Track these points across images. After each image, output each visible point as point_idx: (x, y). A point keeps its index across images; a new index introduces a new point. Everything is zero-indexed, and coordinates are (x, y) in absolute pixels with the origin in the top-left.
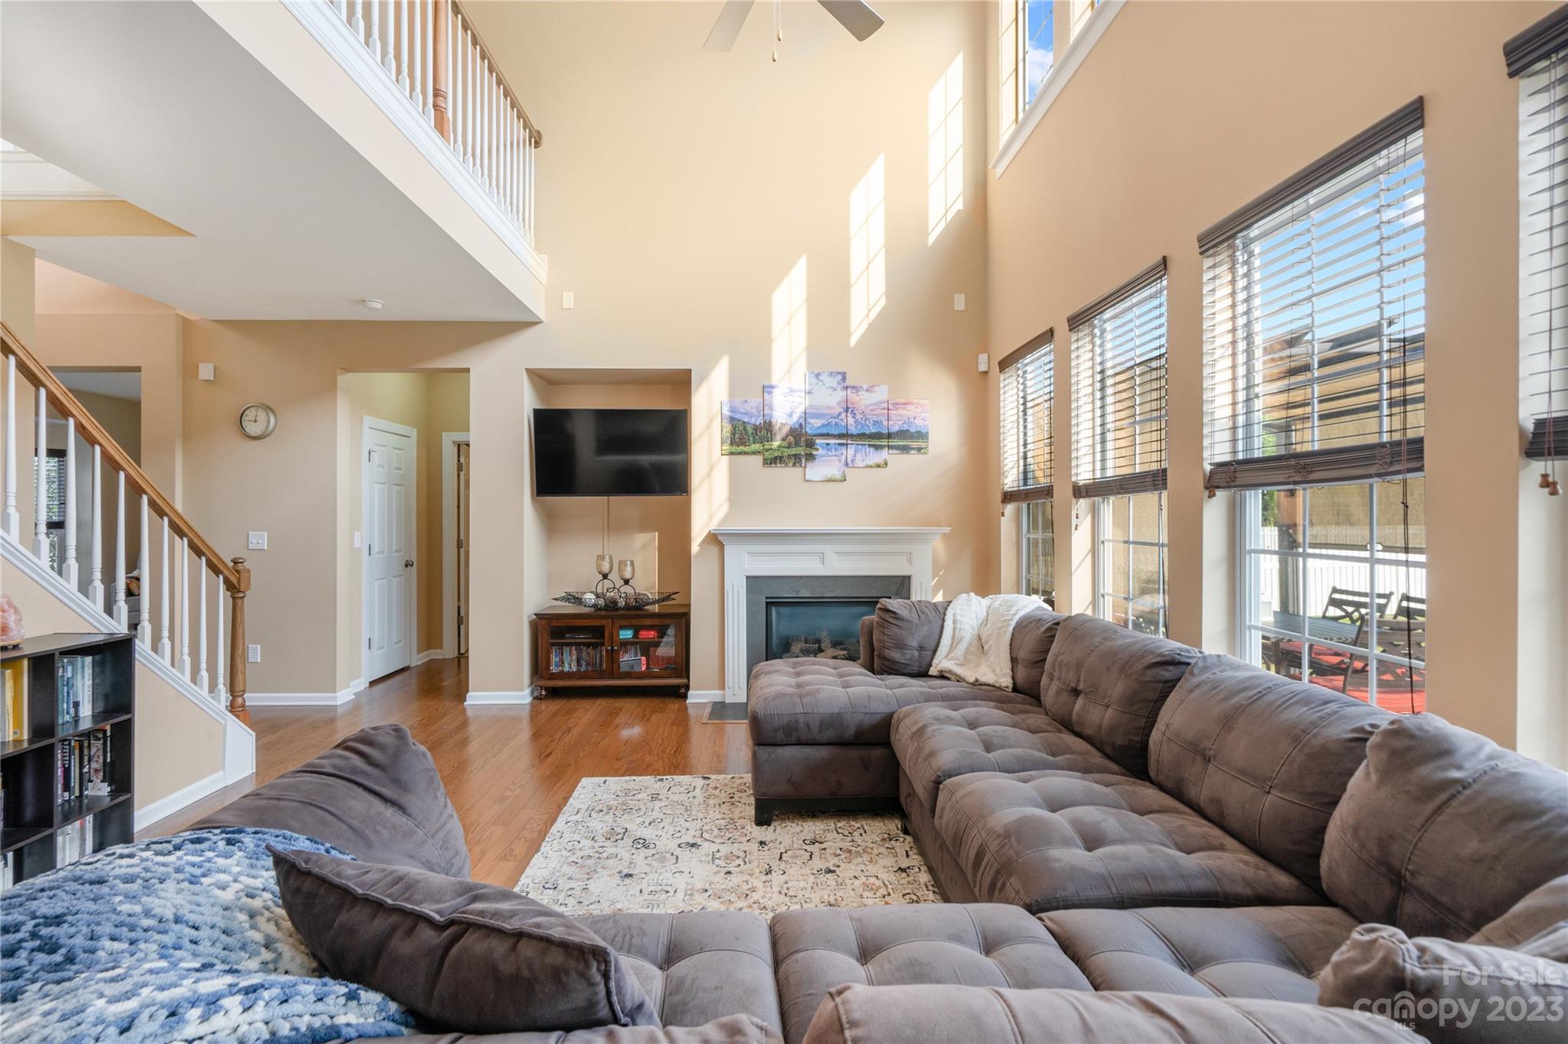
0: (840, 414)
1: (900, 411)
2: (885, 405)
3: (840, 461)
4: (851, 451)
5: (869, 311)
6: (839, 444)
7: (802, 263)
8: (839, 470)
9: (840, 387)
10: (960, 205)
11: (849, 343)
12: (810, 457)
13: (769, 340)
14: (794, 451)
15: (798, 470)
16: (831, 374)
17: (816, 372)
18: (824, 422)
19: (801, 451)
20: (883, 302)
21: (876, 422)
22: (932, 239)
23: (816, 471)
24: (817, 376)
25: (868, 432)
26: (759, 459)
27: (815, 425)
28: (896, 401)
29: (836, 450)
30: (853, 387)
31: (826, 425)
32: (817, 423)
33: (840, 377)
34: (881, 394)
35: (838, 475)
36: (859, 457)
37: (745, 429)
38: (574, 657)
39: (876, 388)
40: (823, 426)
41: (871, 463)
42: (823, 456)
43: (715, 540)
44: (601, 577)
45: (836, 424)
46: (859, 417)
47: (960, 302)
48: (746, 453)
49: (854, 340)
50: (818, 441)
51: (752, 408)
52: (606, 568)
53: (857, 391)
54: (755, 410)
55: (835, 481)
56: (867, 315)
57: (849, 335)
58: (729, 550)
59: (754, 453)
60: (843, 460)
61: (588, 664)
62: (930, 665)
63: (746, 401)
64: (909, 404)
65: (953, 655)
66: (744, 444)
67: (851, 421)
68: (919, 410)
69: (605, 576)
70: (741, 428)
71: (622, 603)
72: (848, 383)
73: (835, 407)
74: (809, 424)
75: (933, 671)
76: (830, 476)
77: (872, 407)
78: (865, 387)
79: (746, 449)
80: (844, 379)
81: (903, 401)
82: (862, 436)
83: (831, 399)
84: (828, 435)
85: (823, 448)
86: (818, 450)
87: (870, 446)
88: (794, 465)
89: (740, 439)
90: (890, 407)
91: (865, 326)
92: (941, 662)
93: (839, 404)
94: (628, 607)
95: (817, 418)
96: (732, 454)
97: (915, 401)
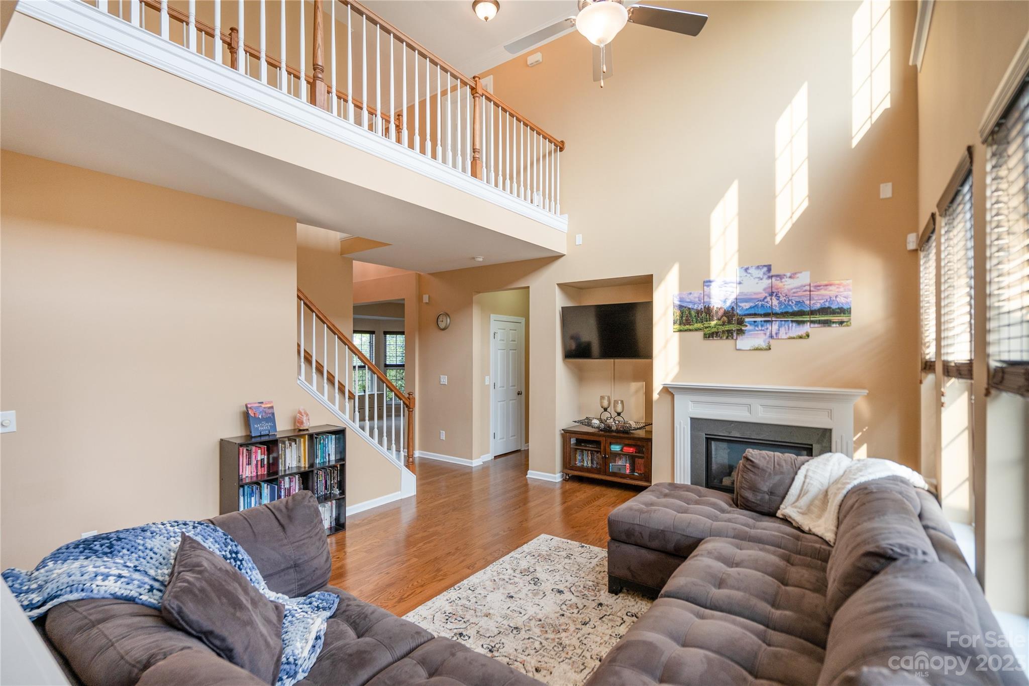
0: (765, 298)
1: (822, 292)
2: (808, 288)
3: (765, 334)
4: (775, 327)
5: (793, 213)
6: (765, 321)
7: (735, 186)
8: (764, 341)
9: (766, 277)
10: (887, 104)
11: (774, 242)
12: (740, 332)
13: (708, 249)
14: (727, 328)
15: (728, 343)
16: (758, 267)
17: (746, 267)
18: (752, 304)
19: (733, 327)
20: (806, 204)
21: (798, 303)
22: (855, 143)
23: (745, 342)
24: (746, 270)
25: (791, 311)
26: (700, 334)
27: (745, 308)
28: (818, 283)
29: (762, 326)
30: (777, 276)
31: (753, 307)
32: (746, 306)
33: (765, 269)
34: (804, 278)
35: (763, 345)
36: (782, 330)
37: (690, 313)
38: (590, 458)
39: (798, 275)
40: (751, 308)
41: (792, 335)
42: (750, 331)
43: (668, 391)
44: (603, 410)
45: (762, 306)
46: (782, 299)
47: (886, 191)
48: (690, 330)
49: (778, 239)
50: (747, 320)
51: (695, 298)
52: (606, 404)
53: (781, 279)
54: (697, 300)
55: (761, 349)
56: (791, 217)
57: (774, 235)
58: (678, 398)
59: (696, 330)
60: (768, 334)
61: (597, 463)
62: (778, 508)
63: (690, 294)
64: (831, 285)
65: (796, 504)
66: (689, 324)
67: (775, 302)
68: (842, 289)
69: (605, 410)
70: (687, 312)
71: (614, 428)
72: (773, 273)
73: (761, 293)
74: (740, 307)
75: (779, 514)
76: (756, 346)
77: (794, 290)
78: (788, 274)
79: (691, 327)
80: (769, 270)
81: (826, 283)
82: (785, 314)
83: (758, 286)
84: (755, 315)
85: (751, 324)
86: (746, 326)
87: (792, 321)
88: (727, 338)
89: (686, 320)
90: (812, 289)
91: (789, 226)
92: (787, 509)
93: (764, 290)
94: (617, 431)
95: (746, 302)
96: (680, 331)
97: (837, 282)
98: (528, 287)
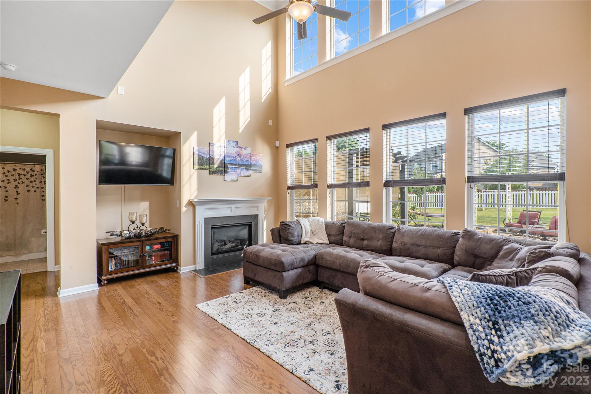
0: (236, 157)
1: (254, 157)
2: (250, 155)
3: (236, 174)
4: (239, 170)
5: (245, 121)
6: (236, 168)
7: (224, 99)
8: (236, 177)
9: (236, 147)
10: (270, 91)
11: (239, 132)
12: (226, 172)
13: (212, 127)
14: (221, 169)
15: (222, 177)
16: (233, 141)
17: (228, 140)
18: (231, 159)
19: (223, 169)
20: (249, 119)
21: (247, 161)
22: (263, 100)
23: (229, 177)
24: (229, 141)
25: (245, 164)
26: (208, 171)
27: (228, 160)
28: (253, 154)
29: (235, 170)
30: (240, 147)
31: (231, 160)
32: (228, 159)
33: (236, 143)
34: (249, 150)
35: (235, 179)
36: (242, 173)
37: (203, 159)
38: (114, 263)
39: (247, 149)
40: (230, 160)
41: (246, 175)
42: (230, 172)
43: (192, 204)
44: (131, 223)
45: (235, 160)
46: (242, 158)
47: (270, 123)
48: (203, 169)
49: (241, 131)
50: (229, 166)
51: (205, 151)
52: (134, 219)
53: (241, 149)
54: (206, 152)
55: (234, 181)
56: (245, 123)
57: (239, 129)
58: (198, 208)
59: (206, 169)
60: (237, 173)
61: (121, 266)
62: (301, 241)
63: (203, 148)
64: (257, 155)
65: (307, 237)
66: (202, 165)
67: (239, 159)
68: (260, 157)
69: (133, 222)
70: (201, 159)
71: (143, 234)
72: (239, 145)
73: (234, 154)
74: (226, 159)
75: (302, 242)
76: (233, 179)
77: (246, 155)
78: (244, 148)
79: (203, 167)
80: (237, 144)
81: (255, 154)
82: (243, 165)
83: (234, 151)
84: (232, 164)
85: (230, 169)
86: (229, 169)
87: (245, 169)
88: (221, 175)
89: (201, 163)
90: (251, 156)
91: (244, 126)
92: (304, 239)
93: (236, 153)
94: (146, 236)
95: (229, 157)
96: (198, 169)
97: (259, 154)
98: (58, 115)
